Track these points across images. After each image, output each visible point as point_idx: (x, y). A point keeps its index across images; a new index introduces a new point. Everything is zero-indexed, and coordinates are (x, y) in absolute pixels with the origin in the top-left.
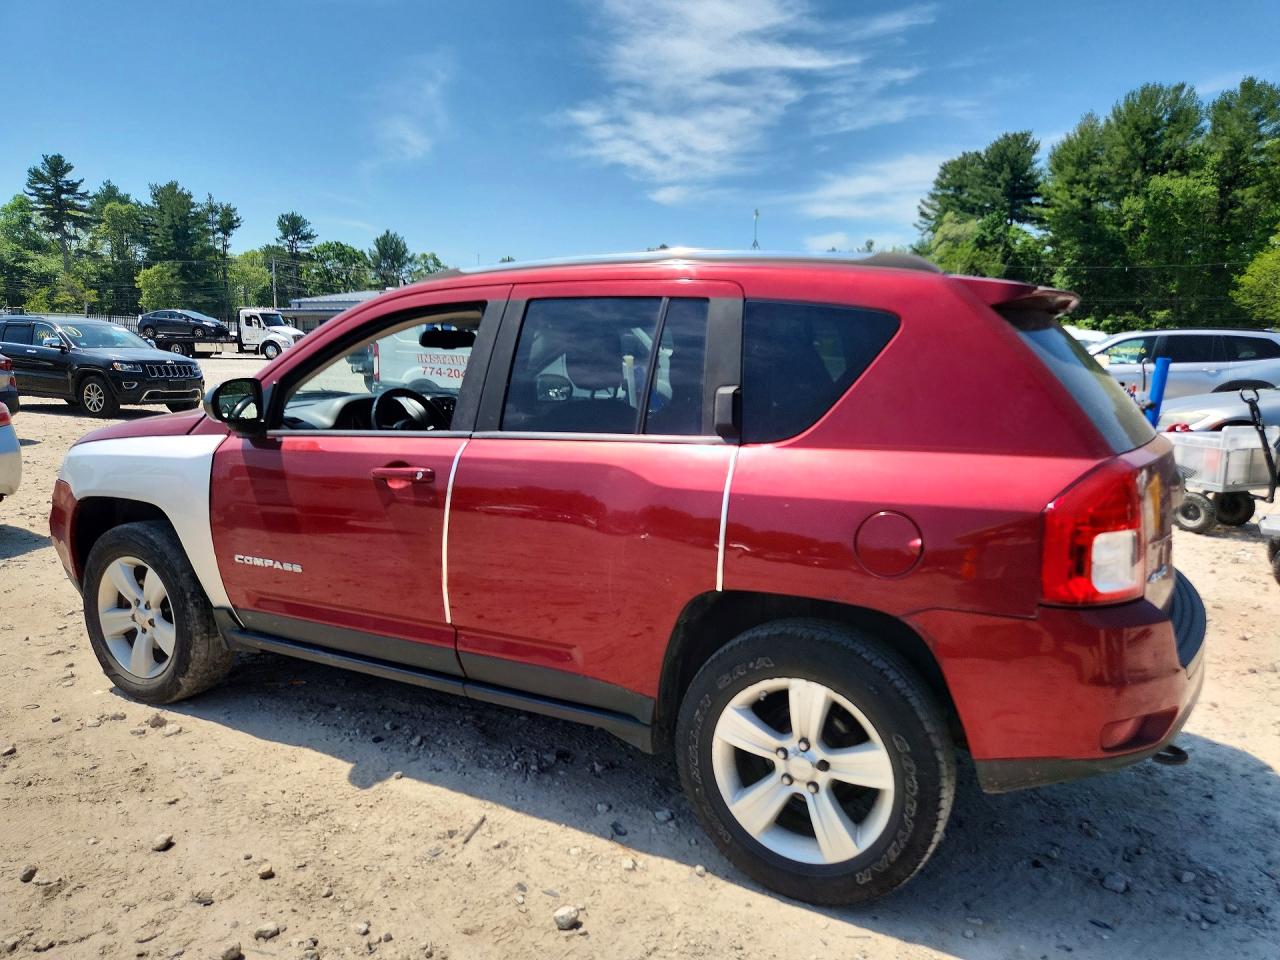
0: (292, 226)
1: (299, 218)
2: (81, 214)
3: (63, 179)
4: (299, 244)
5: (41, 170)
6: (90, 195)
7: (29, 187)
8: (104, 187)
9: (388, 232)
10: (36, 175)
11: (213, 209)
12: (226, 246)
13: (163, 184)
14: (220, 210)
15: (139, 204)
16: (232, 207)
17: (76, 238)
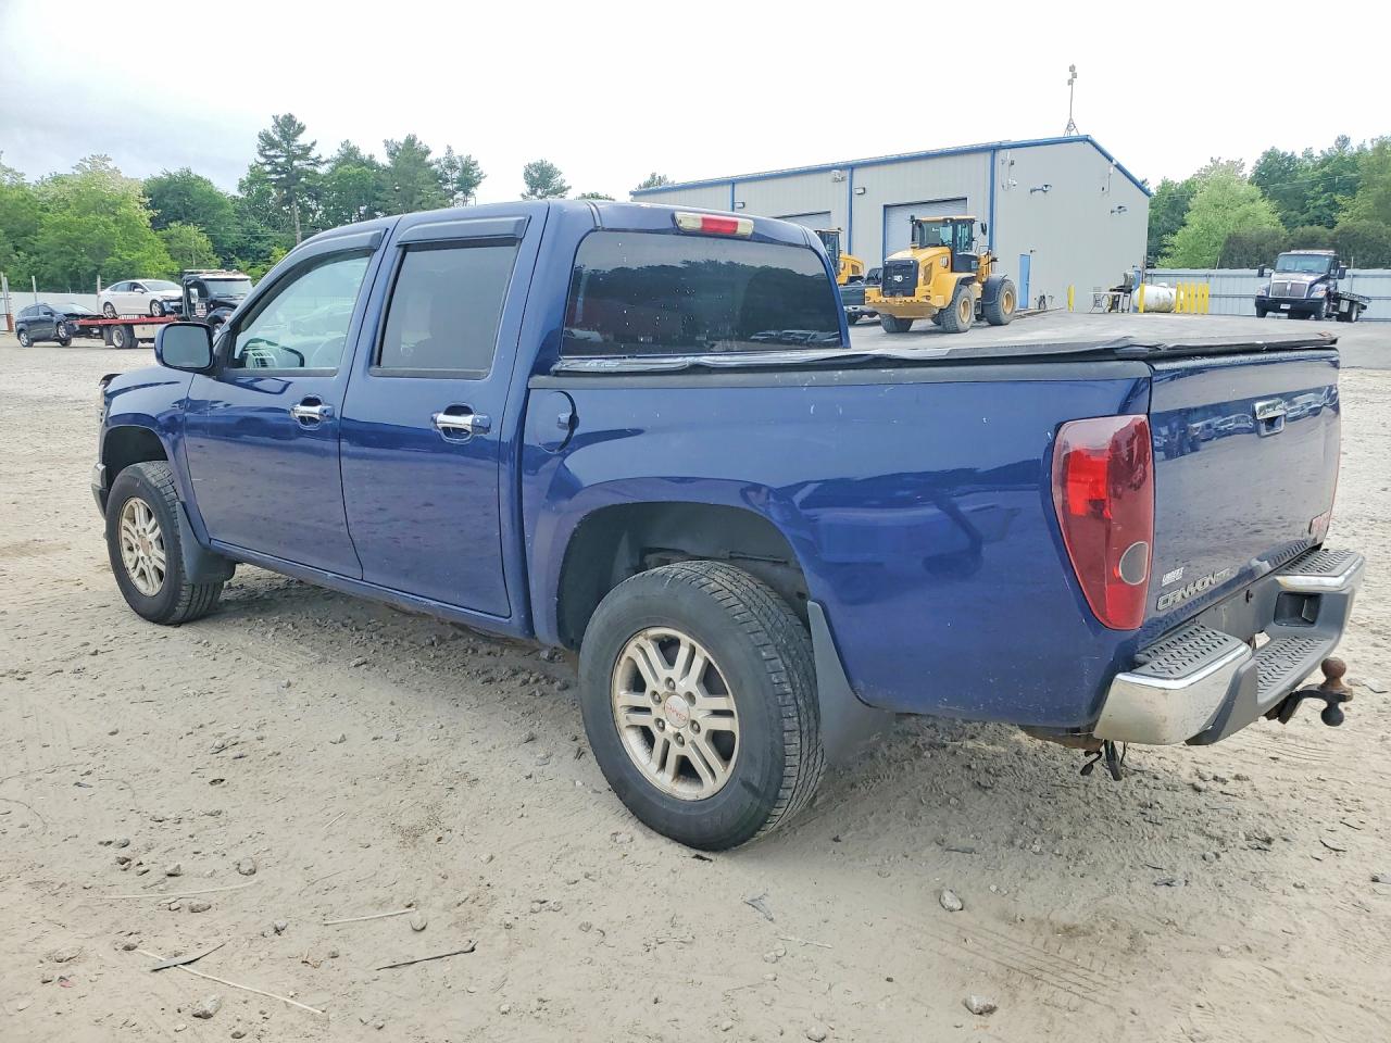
0: (541, 178)
1: (549, 167)
3: (295, 143)
4: (550, 199)
5: (272, 134)
6: (323, 160)
7: (261, 154)
8: (343, 150)
10: (268, 142)
11: (452, 166)
13: (401, 139)
14: (460, 165)
16: (473, 160)
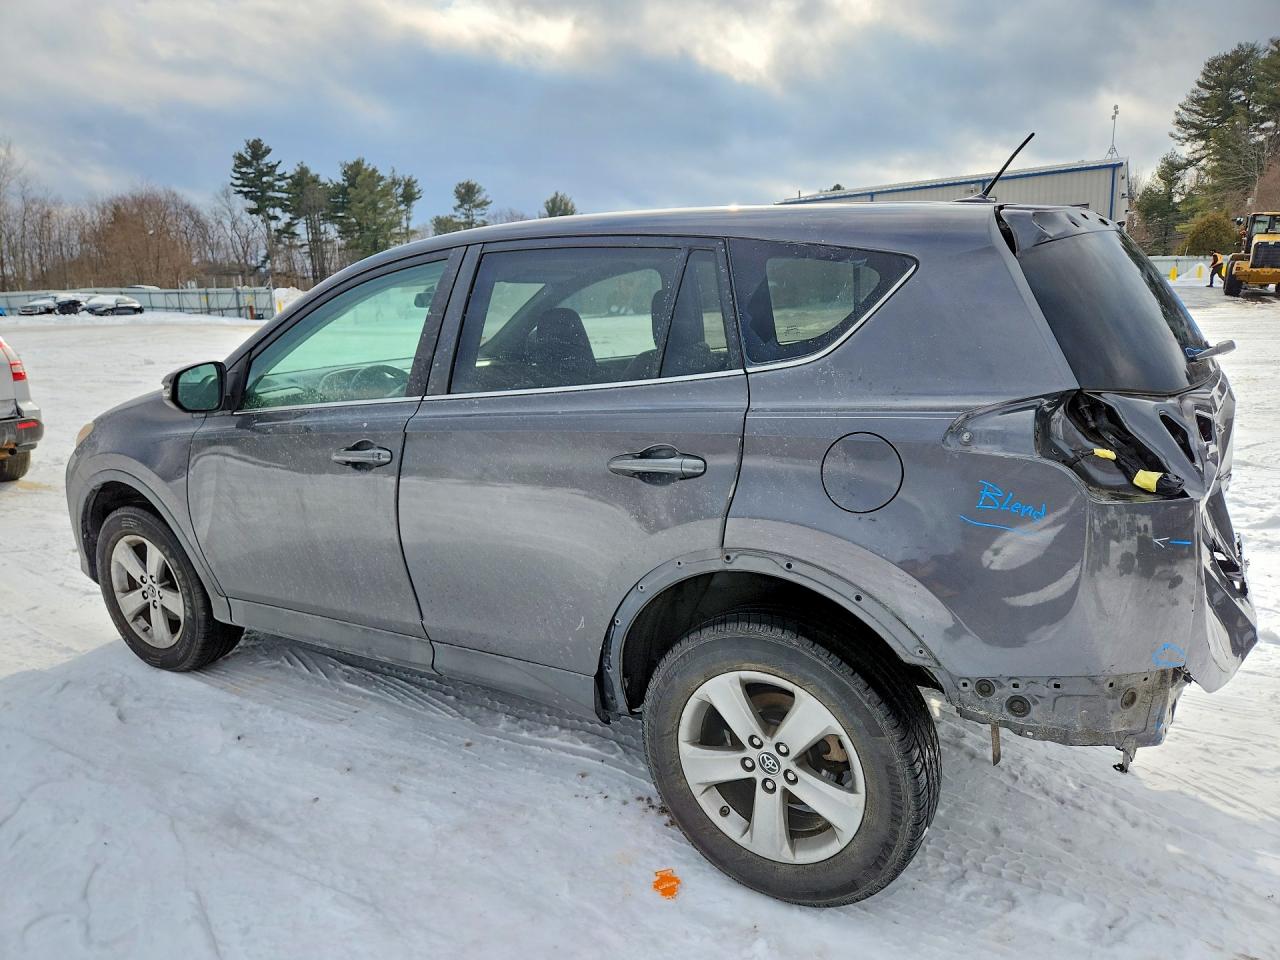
0: (467, 194)
1: (474, 186)
2: (279, 195)
3: (263, 162)
4: (474, 212)
5: (245, 155)
6: (287, 175)
7: (235, 171)
8: (298, 169)
9: (557, 194)
10: (240, 157)
11: (395, 183)
12: (408, 219)
13: (350, 162)
14: (403, 183)
15: (331, 181)
16: (414, 179)
17: (275, 218)
